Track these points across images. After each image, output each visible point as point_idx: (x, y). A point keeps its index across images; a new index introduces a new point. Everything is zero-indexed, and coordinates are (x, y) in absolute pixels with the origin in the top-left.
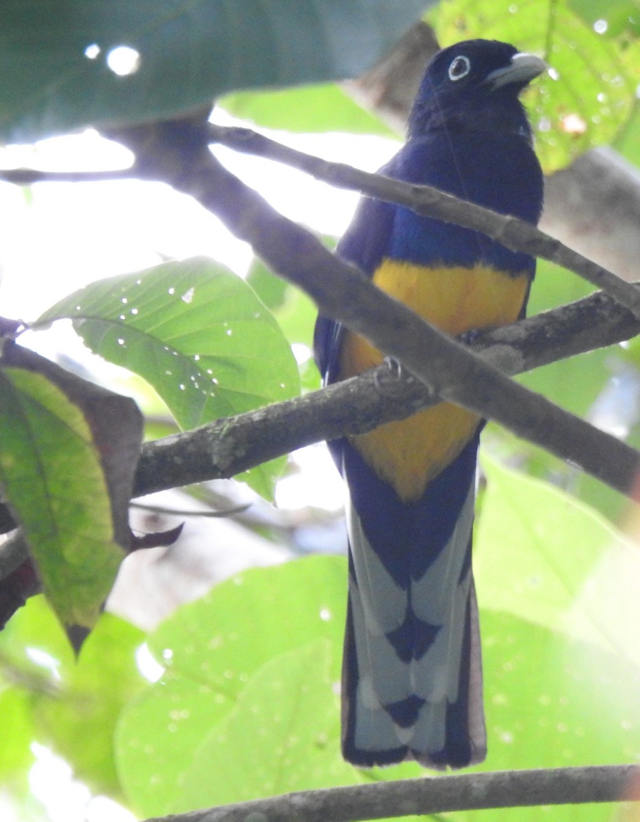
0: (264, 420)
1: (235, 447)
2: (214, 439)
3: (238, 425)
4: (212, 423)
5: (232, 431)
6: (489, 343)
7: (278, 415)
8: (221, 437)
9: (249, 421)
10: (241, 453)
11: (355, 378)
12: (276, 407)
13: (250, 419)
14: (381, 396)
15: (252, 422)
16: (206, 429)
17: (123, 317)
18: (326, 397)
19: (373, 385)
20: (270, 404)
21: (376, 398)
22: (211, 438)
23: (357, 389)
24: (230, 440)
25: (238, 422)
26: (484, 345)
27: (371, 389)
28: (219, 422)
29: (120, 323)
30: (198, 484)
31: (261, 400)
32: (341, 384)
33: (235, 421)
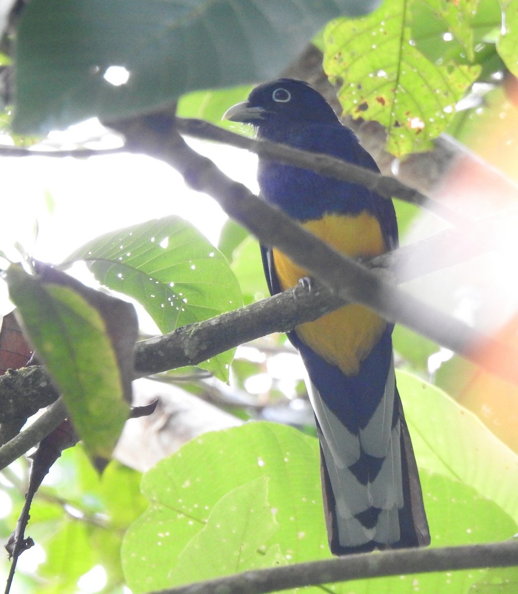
0: (219, 324)
1: (201, 343)
2: (185, 339)
3: (201, 328)
4: (185, 326)
5: (197, 333)
7: (228, 321)
8: (190, 336)
9: (209, 326)
10: (204, 347)
11: (281, 294)
12: (226, 315)
13: (209, 324)
14: (298, 306)
15: (211, 326)
16: (179, 331)
17: (121, 259)
18: (260, 307)
19: (292, 298)
20: (222, 314)
21: (295, 308)
22: (183, 338)
23: (281, 301)
24: (196, 338)
25: (201, 326)
27: (292, 300)
28: (188, 326)
29: (118, 262)
30: (176, 369)
31: (215, 312)
32: (270, 298)
33: (199, 325)
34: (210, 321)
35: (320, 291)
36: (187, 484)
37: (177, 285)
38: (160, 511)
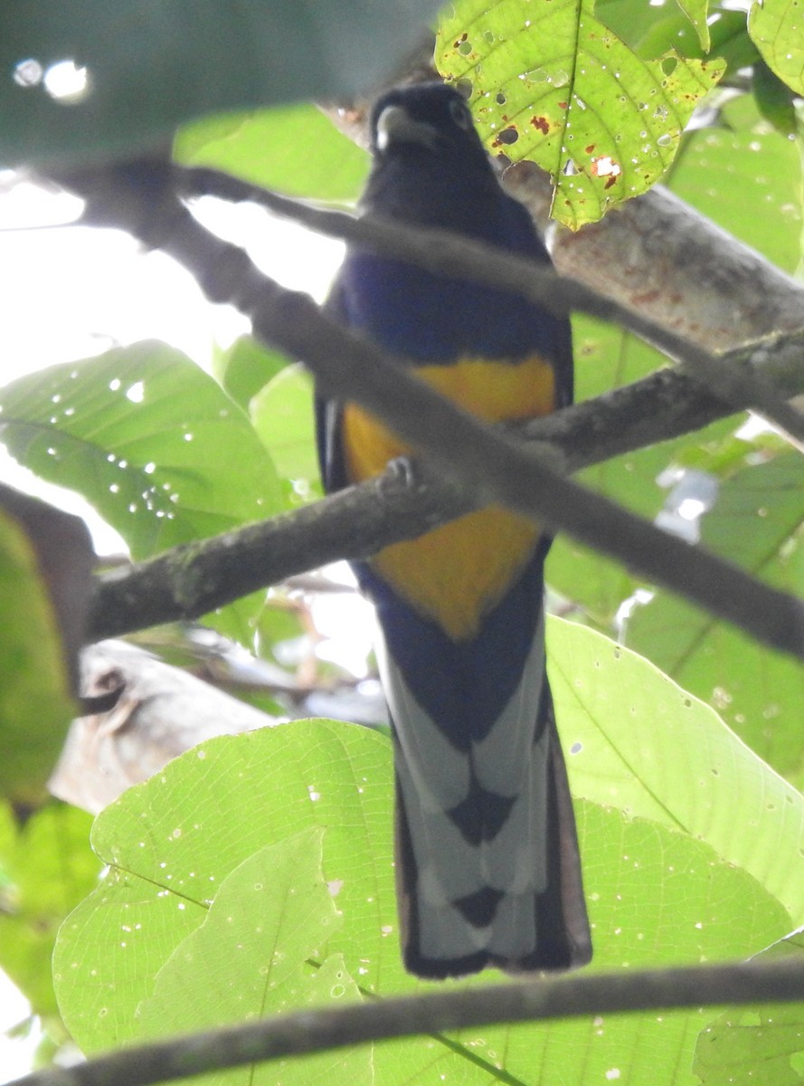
0: (239, 546)
1: (203, 580)
2: (175, 571)
3: (205, 552)
4: (173, 551)
5: (199, 561)
7: (256, 538)
8: (184, 568)
9: (220, 547)
11: (354, 489)
12: (253, 528)
13: (220, 543)
14: (387, 511)
15: (224, 548)
16: (166, 558)
17: (53, 420)
18: (315, 514)
19: (376, 495)
20: (245, 525)
21: (380, 514)
22: (171, 571)
23: (355, 503)
24: (196, 572)
25: (205, 549)
27: (374, 502)
29: (51, 427)
31: (231, 521)
32: (333, 497)
33: (201, 547)
34: (222, 538)
35: (428, 483)
36: (177, 833)
37: (159, 469)
38: (126, 885)
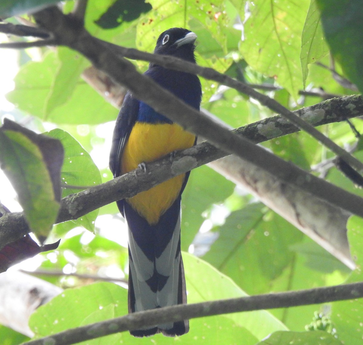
0: (89, 194)
1: (78, 206)
2: (69, 203)
3: (79, 196)
4: (68, 197)
5: (77, 199)
6: (183, 155)
7: (95, 191)
8: (72, 202)
9: (83, 195)
10: (80, 208)
11: (127, 174)
12: (94, 188)
13: (83, 193)
14: (138, 181)
15: (85, 195)
16: (65, 199)
18: (115, 183)
19: (134, 176)
21: (136, 182)
22: (68, 203)
23: (128, 179)
24: (76, 203)
26: (180, 157)
27: (134, 178)
28: (70, 196)
30: (63, 222)
32: (121, 177)
33: (77, 195)
34: (84, 192)
35: (151, 171)
